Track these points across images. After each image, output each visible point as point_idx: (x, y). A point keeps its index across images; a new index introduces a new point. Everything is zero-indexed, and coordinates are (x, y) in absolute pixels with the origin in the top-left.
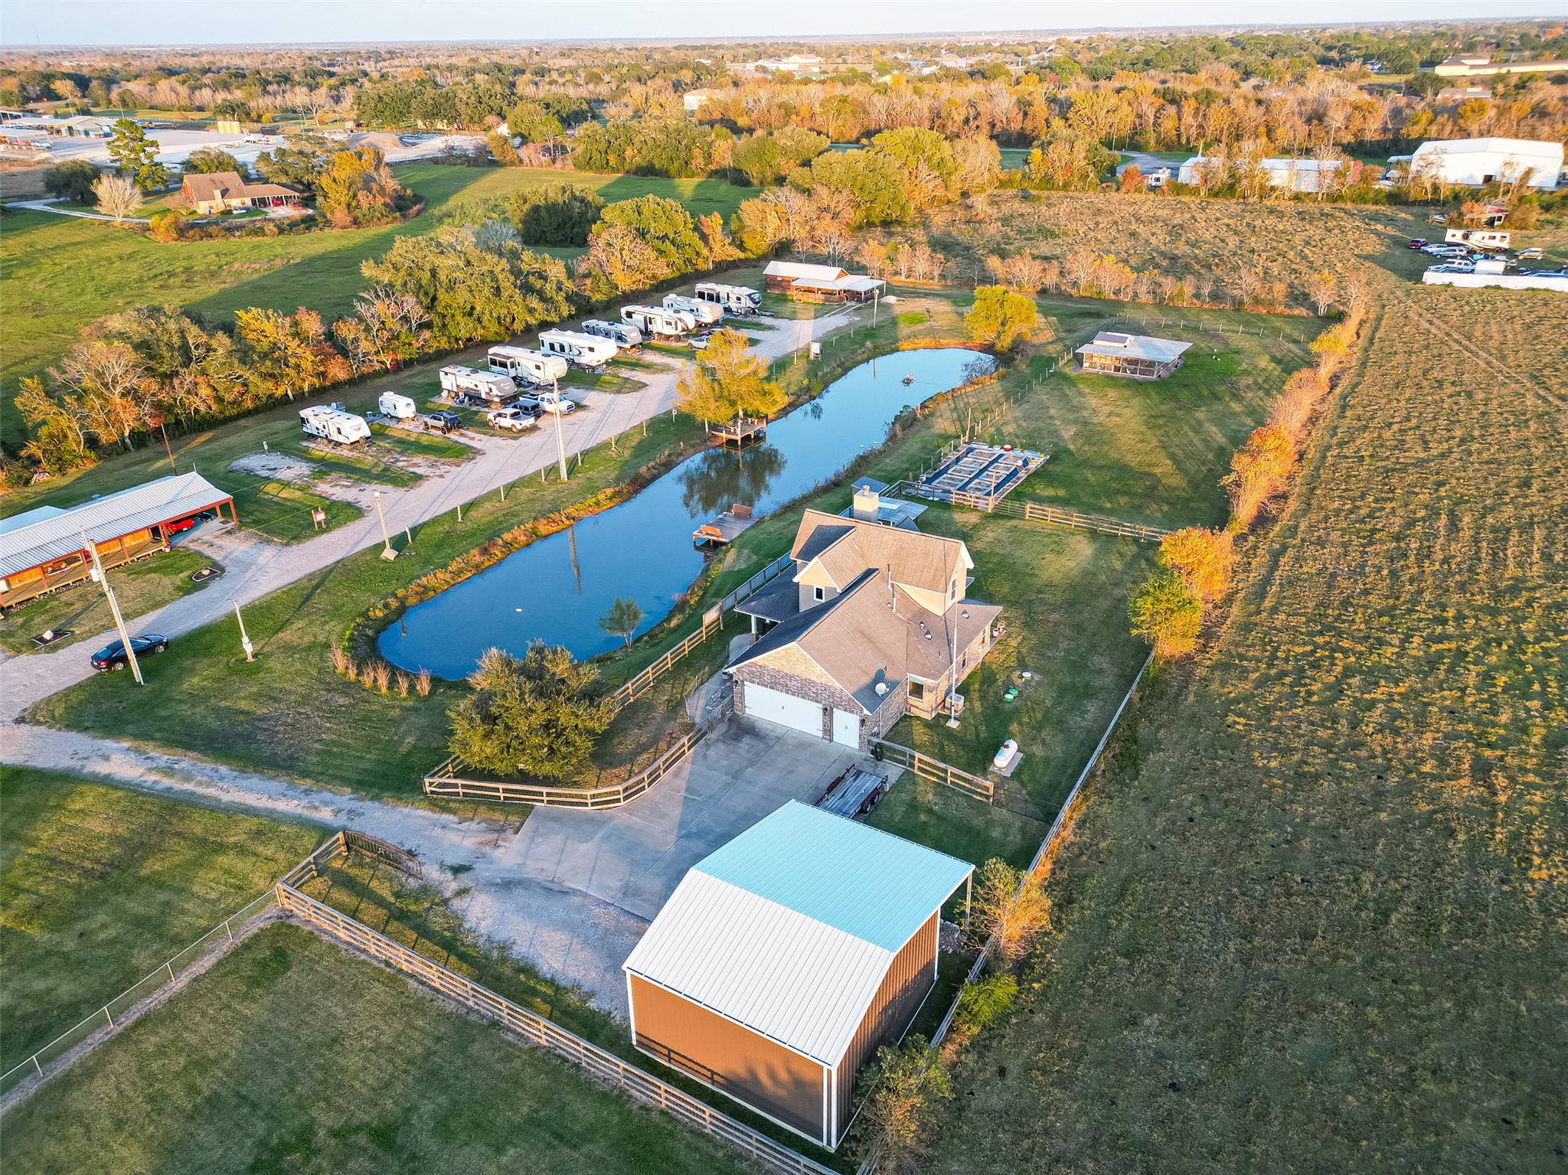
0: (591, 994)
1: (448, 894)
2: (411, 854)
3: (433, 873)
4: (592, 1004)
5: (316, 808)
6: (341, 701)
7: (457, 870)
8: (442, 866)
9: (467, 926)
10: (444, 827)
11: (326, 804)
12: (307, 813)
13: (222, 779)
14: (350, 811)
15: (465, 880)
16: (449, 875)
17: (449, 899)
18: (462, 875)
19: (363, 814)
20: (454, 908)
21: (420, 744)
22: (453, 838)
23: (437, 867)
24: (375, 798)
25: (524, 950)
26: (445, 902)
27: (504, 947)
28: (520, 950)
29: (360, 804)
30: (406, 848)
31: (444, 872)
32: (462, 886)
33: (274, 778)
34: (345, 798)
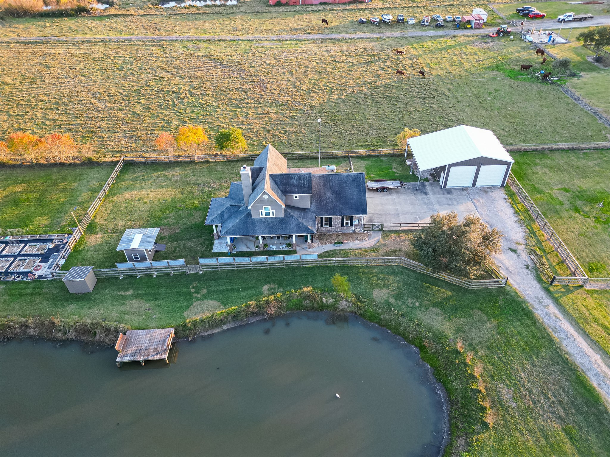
0: (505, 199)
1: (524, 246)
2: (527, 267)
3: (524, 256)
4: (507, 197)
5: (555, 316)
6: (505, 391)
7: (515, 251)
8: (519, 256)
9: (525, 234)
10: (507, 269)
11: (549, 315)
12: (560, 316)
13: (597, 375)
14: (540, 302)
15: (514, 247)
16: (518, 251)
17: (524, 244)
18: (514, 248)
19: (536, 297)
20: (525, 241)
21: (486, 318)
22: (507, 262)
23: (521, 257)
24: (524, 302)
25: (513, 218)
26: (526, 245)
27: (518, 222)
28: (515, 218)
29: (534, 304)
30: (527, 271)
31: (520, 253)
32: (517, 245)
33: (568, 353)
34: (539, 313)
